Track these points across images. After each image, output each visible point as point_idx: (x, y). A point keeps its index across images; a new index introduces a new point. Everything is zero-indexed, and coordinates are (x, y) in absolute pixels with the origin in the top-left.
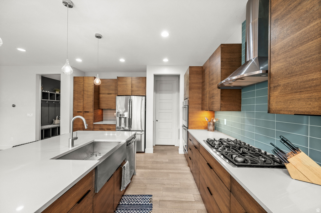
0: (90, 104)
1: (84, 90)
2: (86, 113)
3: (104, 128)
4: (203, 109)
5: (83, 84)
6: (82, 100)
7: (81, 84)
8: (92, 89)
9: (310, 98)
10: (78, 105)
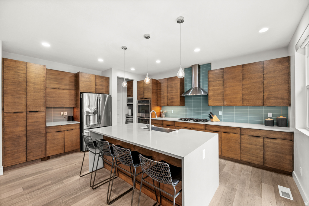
0: (40, 101)
1: (26, 82)
2: (33, 113)
3: (62, 130)
4: (157, 105)
5: (25, 72)
6: (24, 96)
7: (21, 72)
8: (42, 81)
9: (219, 103)
10: (15, 103)
